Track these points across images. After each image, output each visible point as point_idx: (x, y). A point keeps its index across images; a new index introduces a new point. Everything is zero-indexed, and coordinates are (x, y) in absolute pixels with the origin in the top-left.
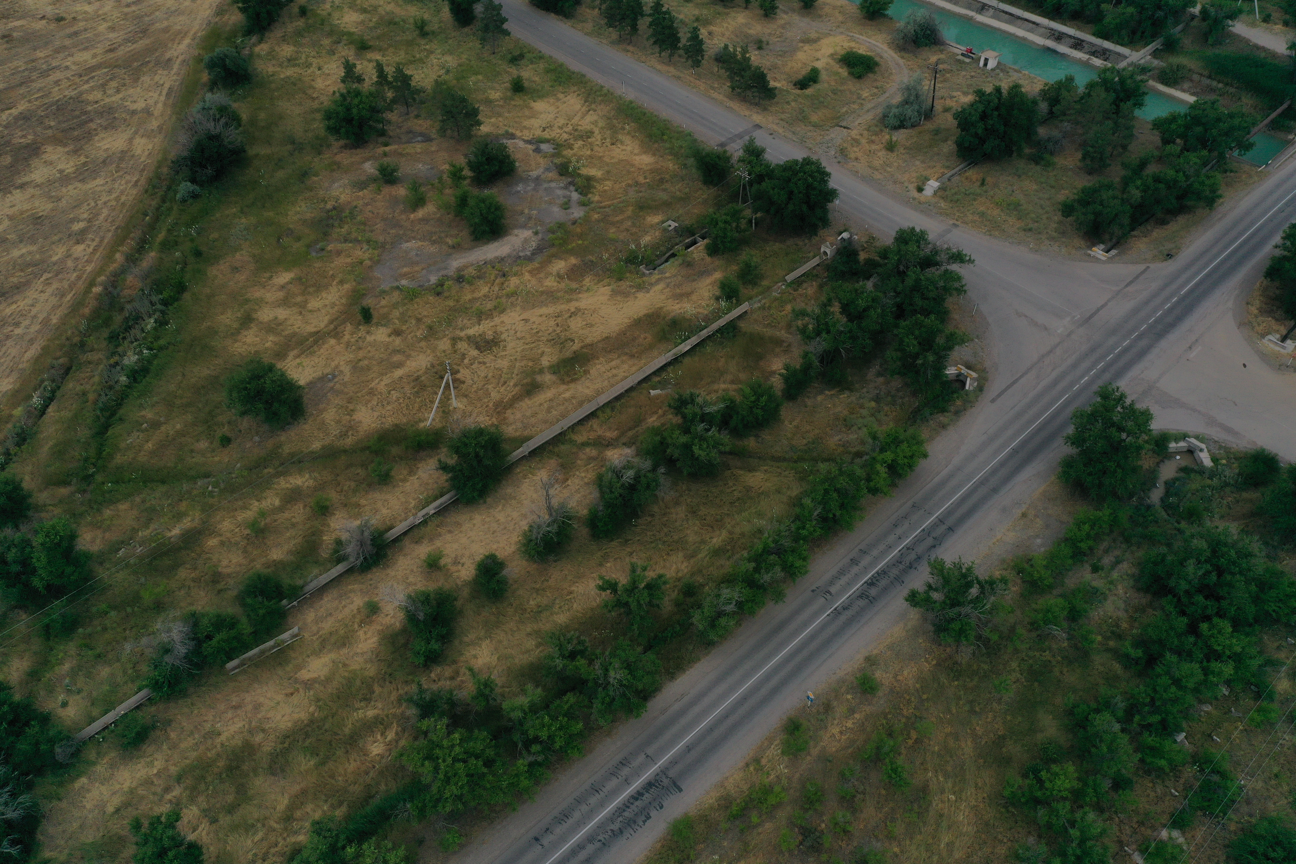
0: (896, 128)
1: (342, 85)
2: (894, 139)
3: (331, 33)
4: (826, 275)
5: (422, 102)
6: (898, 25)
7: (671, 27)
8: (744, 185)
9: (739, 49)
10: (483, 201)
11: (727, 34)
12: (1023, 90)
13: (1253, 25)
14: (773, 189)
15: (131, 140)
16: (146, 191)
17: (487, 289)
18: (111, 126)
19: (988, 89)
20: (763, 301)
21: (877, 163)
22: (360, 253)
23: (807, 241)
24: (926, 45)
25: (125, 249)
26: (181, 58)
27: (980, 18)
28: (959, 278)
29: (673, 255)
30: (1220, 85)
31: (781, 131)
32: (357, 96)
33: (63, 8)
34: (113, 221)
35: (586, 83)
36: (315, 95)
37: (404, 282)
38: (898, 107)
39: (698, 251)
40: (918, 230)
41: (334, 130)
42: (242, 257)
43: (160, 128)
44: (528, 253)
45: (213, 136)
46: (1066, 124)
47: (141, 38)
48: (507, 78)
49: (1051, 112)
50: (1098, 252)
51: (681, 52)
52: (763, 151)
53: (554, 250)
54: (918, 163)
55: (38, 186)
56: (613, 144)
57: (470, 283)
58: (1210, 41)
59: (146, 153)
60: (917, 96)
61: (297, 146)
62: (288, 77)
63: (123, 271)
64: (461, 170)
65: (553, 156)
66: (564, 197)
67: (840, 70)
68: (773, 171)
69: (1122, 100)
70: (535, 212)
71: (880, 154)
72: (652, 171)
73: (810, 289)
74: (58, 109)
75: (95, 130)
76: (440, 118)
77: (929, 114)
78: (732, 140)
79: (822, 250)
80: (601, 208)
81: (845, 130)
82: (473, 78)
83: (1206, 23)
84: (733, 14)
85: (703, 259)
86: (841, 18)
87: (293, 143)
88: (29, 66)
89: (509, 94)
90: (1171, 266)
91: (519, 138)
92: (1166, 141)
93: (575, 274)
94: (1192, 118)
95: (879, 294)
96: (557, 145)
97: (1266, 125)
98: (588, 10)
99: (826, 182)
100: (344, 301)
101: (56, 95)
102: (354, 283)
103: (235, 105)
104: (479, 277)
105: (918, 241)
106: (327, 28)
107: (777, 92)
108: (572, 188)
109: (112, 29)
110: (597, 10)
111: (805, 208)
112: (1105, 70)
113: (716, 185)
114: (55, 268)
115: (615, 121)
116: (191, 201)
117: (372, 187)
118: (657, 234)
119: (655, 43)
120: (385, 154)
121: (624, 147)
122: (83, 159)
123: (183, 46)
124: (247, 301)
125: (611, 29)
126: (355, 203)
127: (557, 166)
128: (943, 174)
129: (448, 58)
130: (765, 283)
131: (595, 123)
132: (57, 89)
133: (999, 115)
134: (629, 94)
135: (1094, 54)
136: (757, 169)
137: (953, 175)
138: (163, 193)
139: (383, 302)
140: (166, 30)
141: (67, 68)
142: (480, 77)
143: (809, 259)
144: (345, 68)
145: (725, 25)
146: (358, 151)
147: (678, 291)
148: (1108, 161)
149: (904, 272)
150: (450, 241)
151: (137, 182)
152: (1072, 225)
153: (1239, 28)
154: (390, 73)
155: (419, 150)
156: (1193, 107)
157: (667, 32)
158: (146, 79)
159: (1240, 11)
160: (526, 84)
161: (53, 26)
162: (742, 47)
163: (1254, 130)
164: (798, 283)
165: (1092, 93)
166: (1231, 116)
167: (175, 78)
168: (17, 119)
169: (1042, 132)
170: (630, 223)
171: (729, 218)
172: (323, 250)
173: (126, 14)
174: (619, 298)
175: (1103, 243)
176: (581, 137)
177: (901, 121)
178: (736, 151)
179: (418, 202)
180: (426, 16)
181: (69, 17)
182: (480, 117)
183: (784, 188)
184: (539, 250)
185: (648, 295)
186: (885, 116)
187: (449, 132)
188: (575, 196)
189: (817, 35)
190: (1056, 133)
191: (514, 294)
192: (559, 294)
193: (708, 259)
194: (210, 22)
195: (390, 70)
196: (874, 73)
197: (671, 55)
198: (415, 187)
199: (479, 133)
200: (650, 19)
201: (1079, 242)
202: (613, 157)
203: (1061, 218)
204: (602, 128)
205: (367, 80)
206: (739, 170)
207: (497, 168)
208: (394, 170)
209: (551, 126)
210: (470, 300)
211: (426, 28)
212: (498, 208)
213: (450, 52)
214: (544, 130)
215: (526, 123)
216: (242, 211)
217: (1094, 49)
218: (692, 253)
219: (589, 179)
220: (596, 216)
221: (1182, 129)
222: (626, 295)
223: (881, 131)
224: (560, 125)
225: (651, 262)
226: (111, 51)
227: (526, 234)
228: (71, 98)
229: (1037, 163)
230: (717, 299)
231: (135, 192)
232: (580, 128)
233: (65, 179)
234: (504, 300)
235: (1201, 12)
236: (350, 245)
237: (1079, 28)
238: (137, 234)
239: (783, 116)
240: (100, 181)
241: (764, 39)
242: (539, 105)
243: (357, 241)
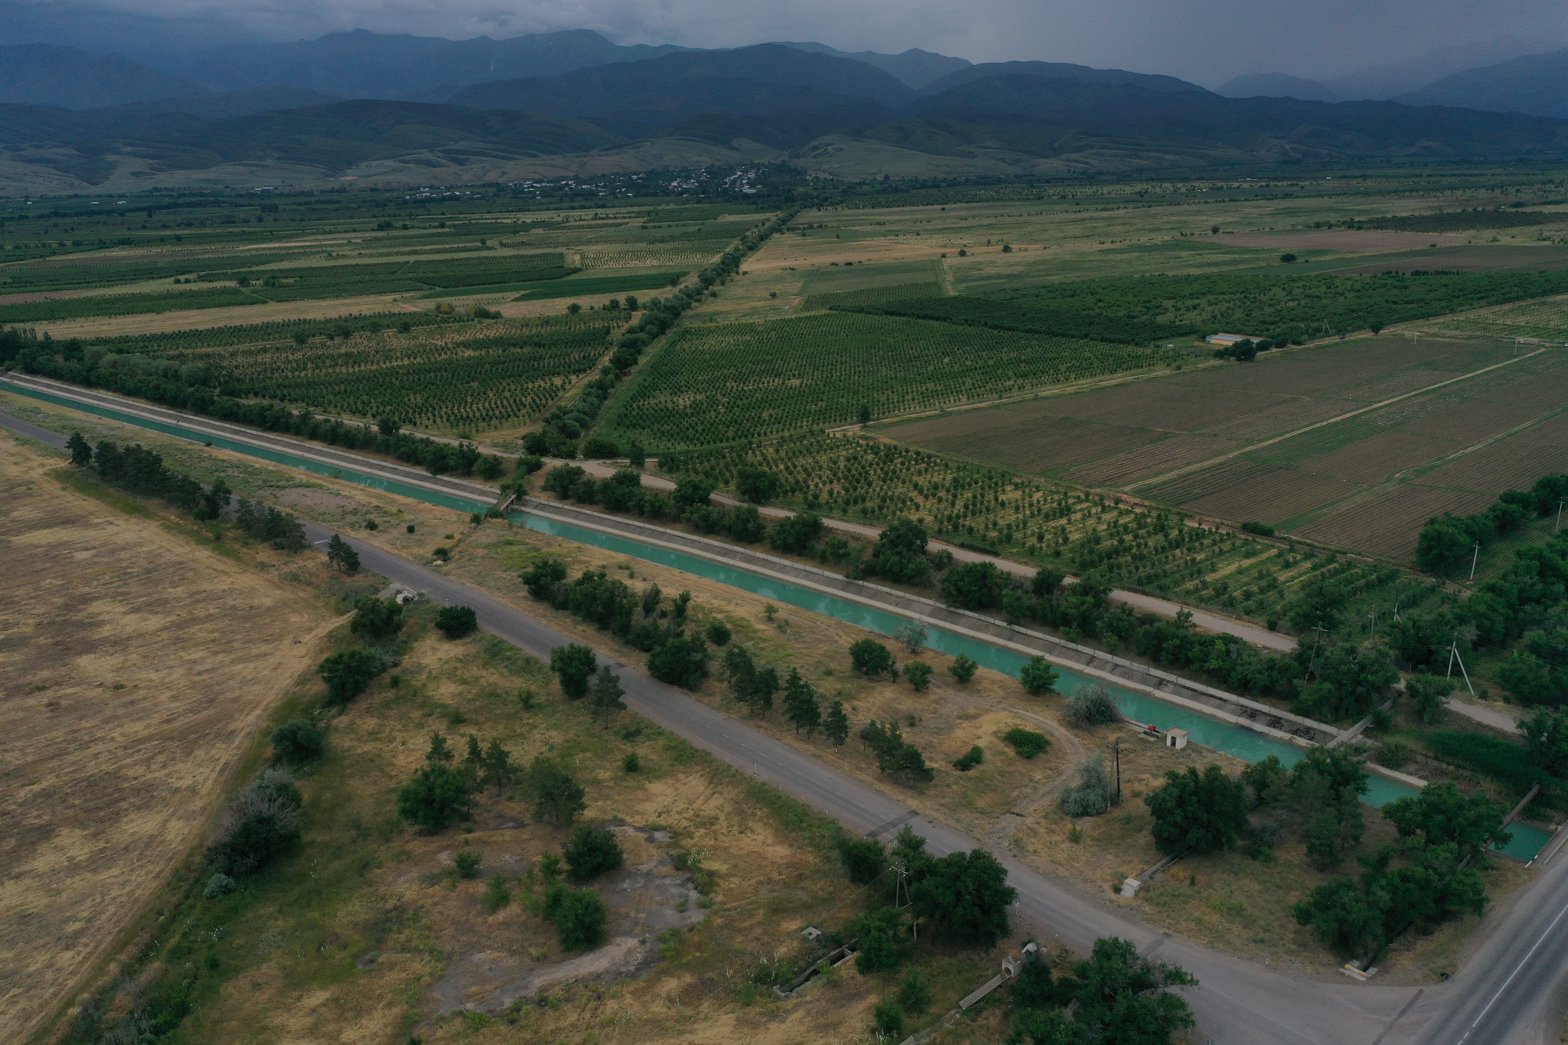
0: (1077, 815)
1: (427, 762)
2: (1078, 828)
3: (422, 706)
4: (1011, 999)
5: (518, 782)
6: (1067, 700)
7: (809, 702)
8: (901, 884)
9: (888, 726)
10: (579, 900)
11: (874, 709)
12: (1222, 772)
13: (1470, 701)
14: (937, 888)
15: (165, 822)
16: (168, 885)
17: (575, 1016)
18: (145, 807)
19: (1182, 771)
20: (933, 1035)
21: (1061, 857)
22: (419, 966)
23: (983, 954)
24: (1102, 723)
25: (123, 957)
26: (246, 730)
27: (1159, 694)
28: (1183, 1005)
29: (816, 972)
30: (1452, 768)
31: (941, 818)
32: (441, 775)
33: (125, 676)
34: (118, 921)
35: (711, 762)
36: (393, 773)
37: (470, 1006)
38: (1078, 791)
39: (847, 967)
40: (1121, 940)
41: (409, 813)
42: (269, 970)
43: (203, 809)
44: (632, 968)
45: (264, 819)
46: (1280, 812)
47: (205, 708)
48: (619, 756)
49: (1260, 798)
50: (1352, 969)
51: (821, 728)
52: (922, 842)
53: (664, 965)
54: (1110, 857)
55: (38, 876)
56: (741, 833)
57: (555, 1008)
58: (1426, 719)
59: (180, 838)
60: (1099, 779)
61: (362, 831)
62: (365, 753)
63: (114, 986)
64: (557, 862)
65: (669, 846)
66: (680, 896)
67: (1007, 749)
68: (935, 866)
69: (1340, 784)
70: (643, 915)
71: (1063, 846)
72: (788, 866)
73: (992, 1018)
74: (89, 786)
75: (126, 810)
76: (538, 801)
77: (1115, 799)
78: (884, 828)
79: (1004, 966)
80: (725, 910)
81: (1018, 818)
82: (580, 756)
83: (1415, 700)
84: (880, 688)
85: (853, 978)
86: (1001, 693)
87: (358, 828)
88: (69, 737)
89: (620, 773)
90: (1449, 991)
91: (630, 825)
92: (1406, 832)
93: (690, 996)
94: (1429, 805)
95: (1081, 1025)
96: (675, 833)
97: (1519, 814)
98: (716, 683)
99: (1001, 880)
100: (389, 1030)
101: (92, 768)
102: (406, 1007)
103: (297, 784)
104: (567, 1000)
105: (1123, 956)
106: (419, 700)
107: (934, 773)
108: (690, 885)
109: (175, 698)
110: (726, 684)
111: (977, 912)
112: (1314, 751)
113: (866, 883)
114: (29, 981)
115: (744, 806)
116: (220, 896)
117: (446, 882)
118: (795, 944)
119: (792, 718)
120: (467, 843)
121: (755, 837)
122: (102, 844)
123: (251, 718)
124: (264, 1029)
125: (741, 703)
126: (421, 903)
127: (673, 858)
128: (1143, 871)
129: (554, 733)
130: (934, 1010)
131: (721, 808)
132: (93, 762)
133: (1199, 801)
134: (761, 775)
135: (1296, 732)
136: (917, 864)
137: (1155, 872)
138: (188, 887)
139: (440, 1033)
140: (236, 700)
141: (112, 739)
142: (588, 755)
143: (987, 979)
144: (433, 743)
145: (871, 700)
146: (435, 838)
147: (822, 1020)
148: (1340, 856)
149: (1111, 996)
150: (534, 952)
151: (160, 872)
152: (1312, 935)
153: (1455, 704)
154: (485, 749)
155: (508, 838)
156: (1426, 792)
157: (805, 706)
158: (200, 753)
159: (1452, 688)
160: (641, 763)
161: (109, 694)
162: (891, 724)
163: (1506, 819)
164: (976, 1010)
165: (1304, 776)
166: (1474, 803)
167: (235, 751)
168: (37, 795)
169: (1254, 820)
170: (760, 931)
171: (884, 924)
172: (372, 961)
173: (195, 683)
174: (746, 1030)
175: (1356, 958)
176: (703, 824)
177: (1084, 808)
178: (889, 841)
179: (500, 901)
180: (533, 688)
181: (130, 685)
182: (584, 800)
183: (950, 888)
184: (645, 964)
185: (783, 1026)
186: (1064, 802)
187: (546, 817)
188: (694, 895)
189: (976, 711)
190: (1270, 823)
191: (610, 1023)
192: (668, 1024)
193: (860, 978)
194: (288, 692)
195: (484, 746)
196: (1046, 752)
197: (810, 732)
198: (498, 883)
199: (583, 819)
200: (786, 693)
201: (1326, 957)
202: (742, 849)
203: (1299, 927)
204: (729, 814)
205: (457, 756)
206: (893, 864)
207: (600, 860)
208: (476, 862)
209: (668, 811)
210: (552, 1032)
211: (532, 701)
212: (598, 909)
213: (556, 727)
214: (660, 816)
215: (639, 807)
216: (280, 911)
217: (1295, 728)
218: (839, 968)
219: (711, 874)
220: (719, 921)
221: (1420, 818)
222: (754, 1025)
223: (1062, 818)
224: (679, 809)
225: (788, 981)
226: (168, 721)
227: (631, 943)
228: (107, 773)
229: (1254, 858)
230: (873, 1031)
231: (154, 885)
232: (702, 813)
233: (74, 868)
234: (596, 1031)
235: (1406, 688)
236: (408, 955)
237: (1273, 705)
238: (143, 938)
239: (943, 801)
240: (115, 871)
241: (916, 715)
242: (655, 787)
243: (417, 950)
